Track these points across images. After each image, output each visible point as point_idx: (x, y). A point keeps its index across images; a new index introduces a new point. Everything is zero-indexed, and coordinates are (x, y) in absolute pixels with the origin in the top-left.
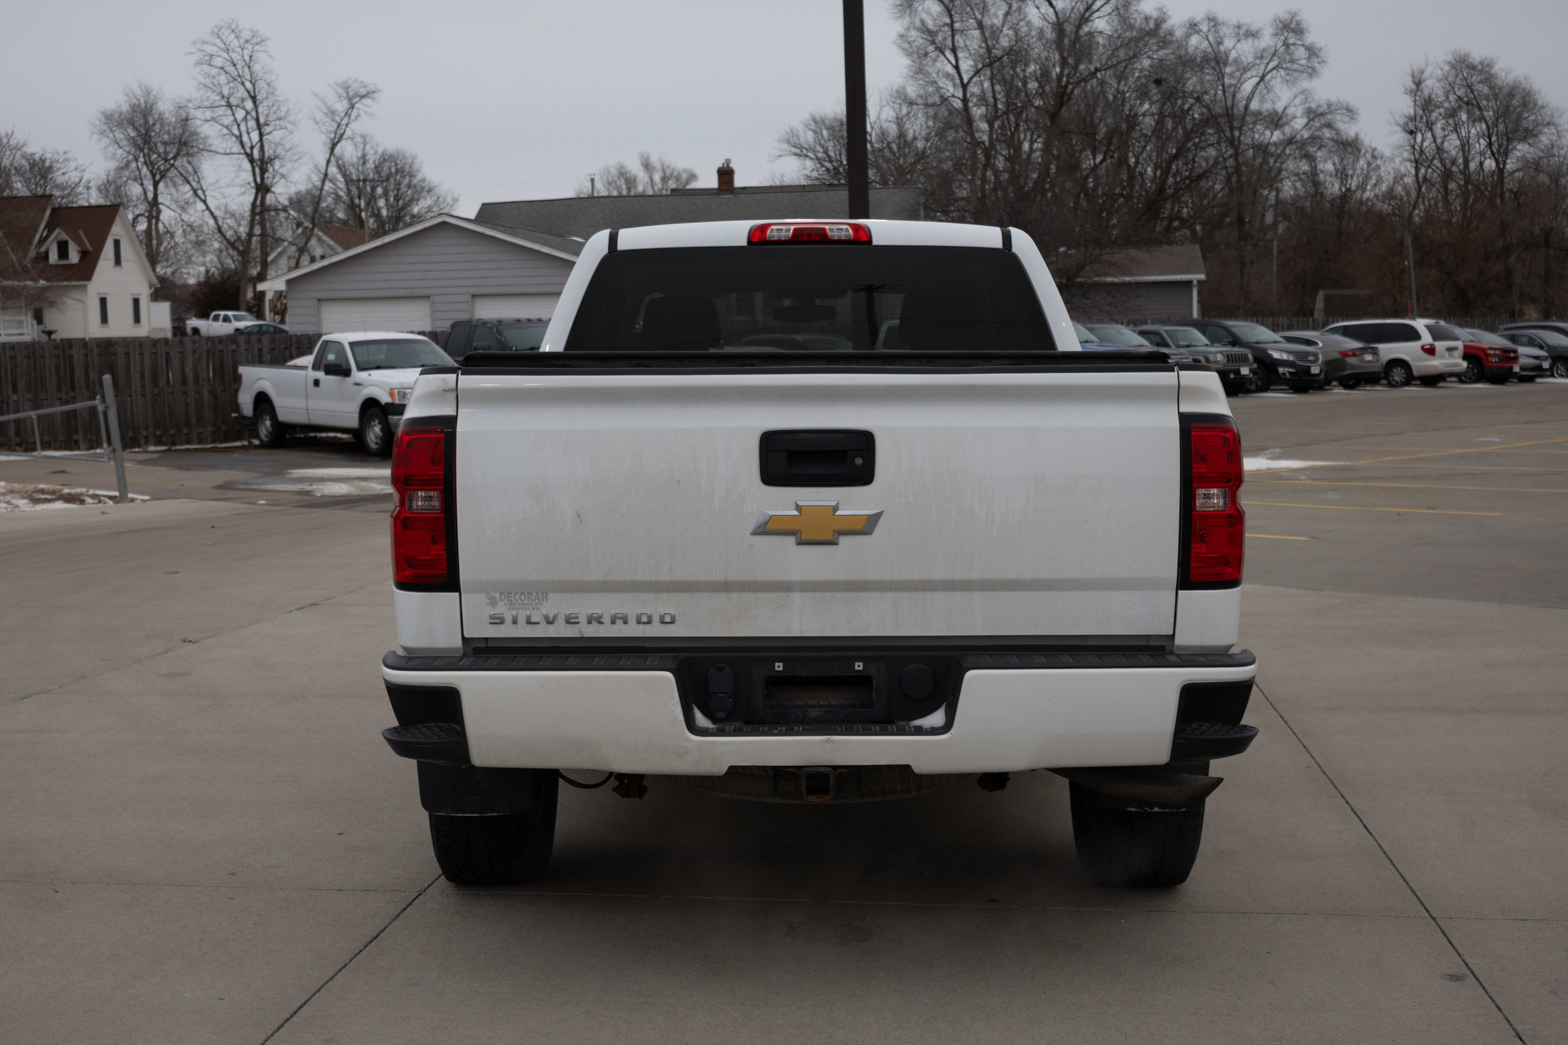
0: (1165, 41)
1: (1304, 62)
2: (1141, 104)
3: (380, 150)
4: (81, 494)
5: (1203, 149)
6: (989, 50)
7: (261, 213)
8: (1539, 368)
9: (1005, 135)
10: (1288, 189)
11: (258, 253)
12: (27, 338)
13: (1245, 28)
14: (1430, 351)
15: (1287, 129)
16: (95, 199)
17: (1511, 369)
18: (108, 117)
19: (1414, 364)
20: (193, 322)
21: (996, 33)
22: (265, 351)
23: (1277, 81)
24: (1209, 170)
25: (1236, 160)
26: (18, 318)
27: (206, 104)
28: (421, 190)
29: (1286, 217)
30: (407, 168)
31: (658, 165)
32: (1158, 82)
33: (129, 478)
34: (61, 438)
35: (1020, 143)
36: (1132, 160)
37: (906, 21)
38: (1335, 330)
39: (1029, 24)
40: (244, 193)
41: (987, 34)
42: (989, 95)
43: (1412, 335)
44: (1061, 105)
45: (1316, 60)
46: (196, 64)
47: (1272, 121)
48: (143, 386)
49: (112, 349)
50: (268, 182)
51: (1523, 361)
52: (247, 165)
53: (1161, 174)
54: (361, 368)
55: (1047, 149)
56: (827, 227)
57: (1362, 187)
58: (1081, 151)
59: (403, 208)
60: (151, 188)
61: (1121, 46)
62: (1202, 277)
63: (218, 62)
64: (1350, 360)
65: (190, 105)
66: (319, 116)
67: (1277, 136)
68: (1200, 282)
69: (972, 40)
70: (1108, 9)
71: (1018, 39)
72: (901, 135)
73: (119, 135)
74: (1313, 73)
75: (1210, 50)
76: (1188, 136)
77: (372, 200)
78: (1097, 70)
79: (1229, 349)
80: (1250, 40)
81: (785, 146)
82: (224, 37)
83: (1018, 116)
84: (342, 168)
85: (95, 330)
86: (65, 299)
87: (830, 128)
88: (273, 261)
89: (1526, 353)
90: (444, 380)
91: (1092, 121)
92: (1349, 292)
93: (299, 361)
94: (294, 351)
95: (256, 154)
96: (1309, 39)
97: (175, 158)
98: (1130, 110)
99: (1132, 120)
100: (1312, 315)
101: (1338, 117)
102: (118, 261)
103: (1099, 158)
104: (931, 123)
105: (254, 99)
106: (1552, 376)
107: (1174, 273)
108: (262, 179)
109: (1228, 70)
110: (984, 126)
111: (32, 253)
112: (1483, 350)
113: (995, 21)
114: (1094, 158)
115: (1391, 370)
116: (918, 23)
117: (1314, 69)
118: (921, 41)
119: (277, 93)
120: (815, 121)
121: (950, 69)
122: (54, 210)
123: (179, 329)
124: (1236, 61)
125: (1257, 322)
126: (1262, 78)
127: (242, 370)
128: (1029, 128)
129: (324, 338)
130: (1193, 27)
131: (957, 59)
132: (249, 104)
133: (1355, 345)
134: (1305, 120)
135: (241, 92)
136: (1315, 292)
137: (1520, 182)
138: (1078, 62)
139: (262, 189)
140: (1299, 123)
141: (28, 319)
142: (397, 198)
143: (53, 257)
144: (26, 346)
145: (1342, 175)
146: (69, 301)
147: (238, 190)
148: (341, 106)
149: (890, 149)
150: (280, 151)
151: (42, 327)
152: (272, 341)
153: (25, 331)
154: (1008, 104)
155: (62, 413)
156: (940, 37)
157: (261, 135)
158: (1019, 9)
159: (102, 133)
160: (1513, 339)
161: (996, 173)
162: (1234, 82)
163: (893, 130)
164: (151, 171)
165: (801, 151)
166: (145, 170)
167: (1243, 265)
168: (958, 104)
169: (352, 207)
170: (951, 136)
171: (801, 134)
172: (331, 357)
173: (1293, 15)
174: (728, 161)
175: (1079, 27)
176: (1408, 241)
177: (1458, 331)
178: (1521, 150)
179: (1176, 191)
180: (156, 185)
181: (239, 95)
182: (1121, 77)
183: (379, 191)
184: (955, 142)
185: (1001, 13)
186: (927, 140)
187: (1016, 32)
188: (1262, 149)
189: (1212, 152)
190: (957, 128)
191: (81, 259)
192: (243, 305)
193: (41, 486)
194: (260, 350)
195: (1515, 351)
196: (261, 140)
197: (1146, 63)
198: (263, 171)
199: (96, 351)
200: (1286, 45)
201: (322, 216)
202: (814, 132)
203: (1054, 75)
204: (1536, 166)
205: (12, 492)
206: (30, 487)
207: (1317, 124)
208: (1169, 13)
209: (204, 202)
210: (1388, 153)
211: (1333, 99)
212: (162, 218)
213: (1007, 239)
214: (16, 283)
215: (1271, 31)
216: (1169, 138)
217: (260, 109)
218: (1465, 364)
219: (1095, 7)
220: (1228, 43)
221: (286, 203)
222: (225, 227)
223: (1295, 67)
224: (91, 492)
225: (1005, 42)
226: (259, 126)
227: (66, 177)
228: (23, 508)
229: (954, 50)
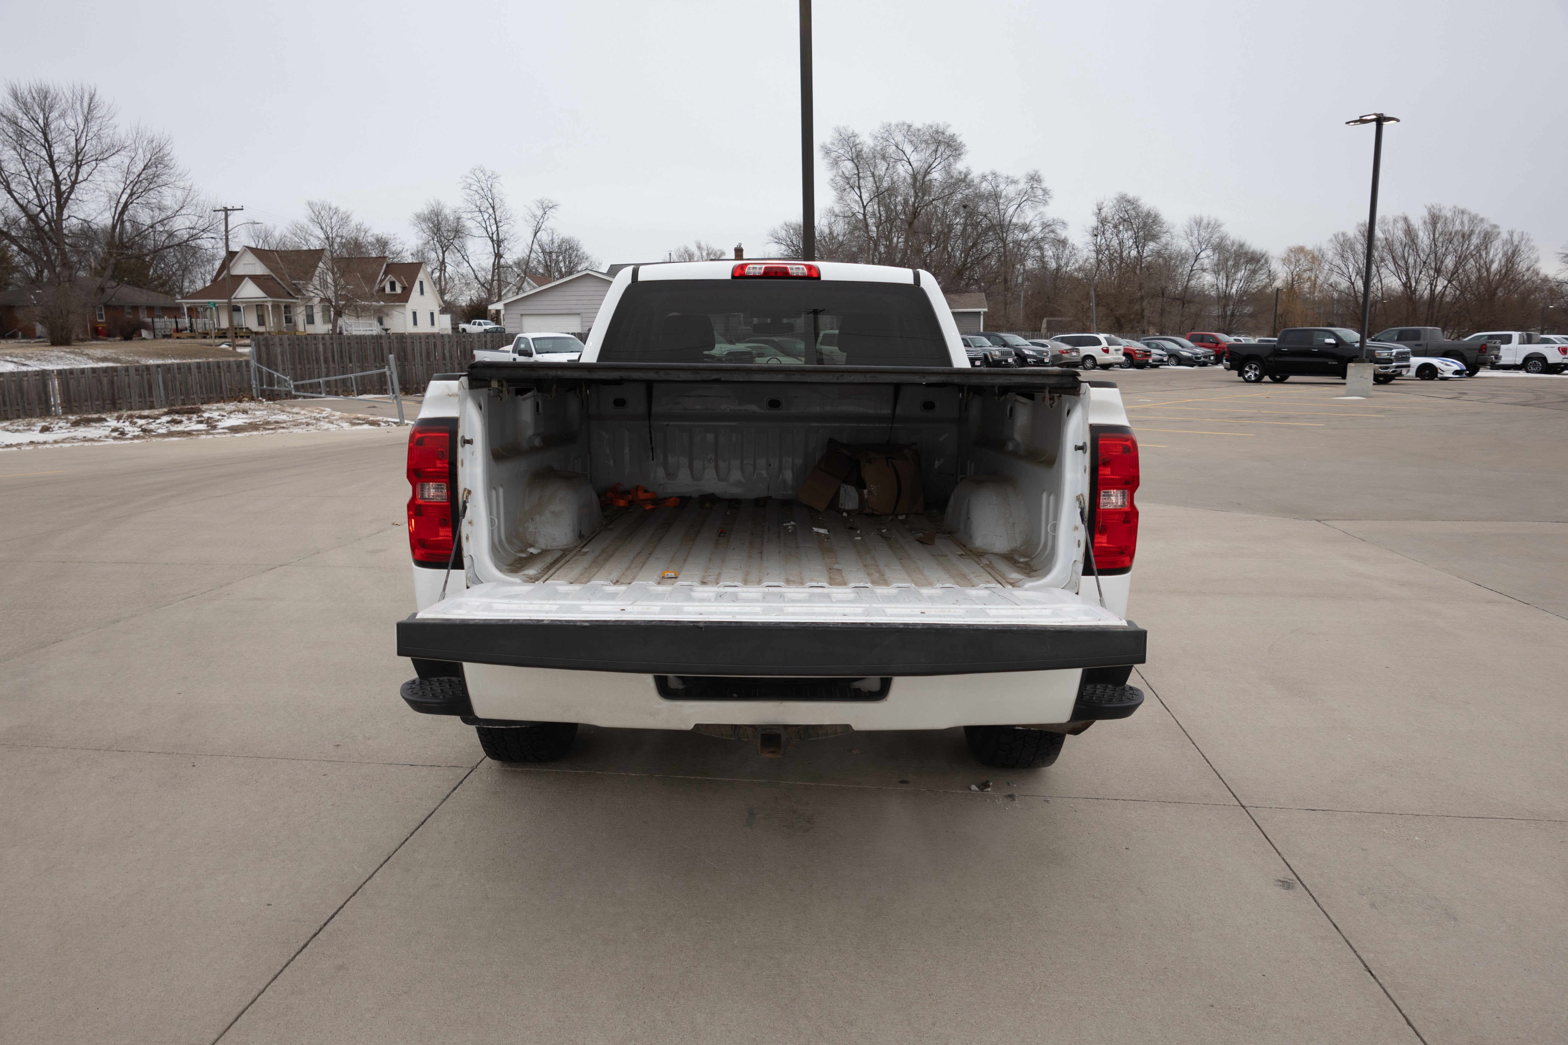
0: (969, 186)
1: (1041, 197)
2: (956, 219)
3: (561, 237)
4: (379, 421)
5: (986, 243)
6: (877, 188)
7: (498, 268)
8: (1162, 361)
9: (885, 234)
10: (1030, 264)
11: (496, 291)
12: (374, 333)
13: (1011, 178)
14: (1106, 351)
15: (1031, 233)
16: (409, 259)
17: (1148, 361)
18: (418, 217)
19: (1097, 358)
20: (462, 326)
21: (881, 179)
22: (488, 342)
23: (1026, 206)
24: (990, 254)
25: (1005, 249)
26: (370, 322)
27: (468, 210)
28: (583, 258)
29: (1028, 279)
30: (575, 247)
31: (705, 247)
32: (965, 207)
33: (405, 412)
34: (377, 388)
35: (892, 239)
36: (950, 249)
37: (835, 172)
38: (1057, 339)
39: (899, 174)
40: (489, 258)
41: (877, 179)
42: (877, 212)
43: (1097, 342)
44: (915, 218)
45: (1047, 196)
46: (463, 189)
47: (1023, 229)
48: (422, 360)
49: (404, 340)
50: (501, 252)
51: (1154, 357)
52: (490, 243)
53: (965, 256)
54: (538, 353)
55: (906, 241)
56: (789, 266)
57: (1067, 265)
58: (924, 243)
59: (573, 268)
60: (441, 254)
61: (947, 187)
62: (986, 310)
63: (474, 188)
64: (1065, 355)
65: (460, 211)
66: (528, 218)
67: (1025, 237)
68: (985, 312)
69: (868, 184)
70: (940, 167)
71: (893, 183)
72: (831, 233)
73: (424, 226)
74: (1045, 203)
75: (992, 190)
76: (979, 236)
77: (557, 262)
78: (934, 200)
79: (1002, 348)
80: (1013, 184)
81: (771, 238)
82: (477, 175)
83: (891, 225)
84: (541, 246)
85: (410, 329)
86: (393, 312)
87: (794, 229)
88: (505, 294)
89: (1156, 353)
90: (447, 386)
91: (930, 228)
92: (1060, 319)
93: (506, 348)
94: (504, 342)
95: (495, 238)
96: (1044, 185)
97: (453, 239)
98: (950, 222)
99: (950, 227)
100: (1040, 331)
101: (1058, 227)
102: (422, 293)
103: (933, 247)
104: (846, 227)
105: (493, 208)
106: (1168, 365)
107: (971, 308)
108: (498, 250)
109: (1001, 201)
110: (874, 229)
111: (376, 288)
112: (1134, 351)
113: (881, 173)
114: (930, 247)
115: (1085, 361)
116: (841, 173)
117: (1046, 201)
118: (842, 183)
119: (505, 205)
120: (786, 225)
121: (858, 199)
122: (388, 265)
123: (455, 328)
124: (1005, 196)
125: (1016, 334)
126: (1019, 206)
127: (475, 352)
128: (897, 231)
129: (519, 335)
130: (984, 178)
131: (861, 193)
132: (491, 211)
133: (1068, 347)
134: (1041, 228)
135: (487, 204)
136: (1043, 319)
137: (1150, 262)
138: (924, 195)
139: (498, 256)
140: (1037, 230)
141: (375, 322)
142: (570, 263)
143: (388, 290)
144: (372, 337)
145: (1058, 258)
146: (395, 313)
147: (485, 256)
148: (539, 213)
149: (825, 240)
150: (507, 236)
151: (382, 327)
152: (492, 337)
153: (373, 329)
154: (887, 217)
155: (377, 374)
156: (852, 181)
157: (497, 227)
158: (894, 166)
159: (415, 225)
160: (1148, 345)
161: (880, 253)
162: (1004, 207)
163: (826, 231)
164: (441, 246)
165: (779, 241)
166: (438, 245)
167: (1006, 304)
168: (861, 217)
169: (546, 267)
170: (857, 233)
171: (779, 232)
172: (522, 346)
173: (1037, 172)
174: (740, 244)
175: (924, 177)
176: (1092, 293)
177: (1120, 340)
178: (1151, 245)
179: (972, 264)
180: (444, 253)
181: (485, 206)
182: (946, 204)
183: (561, 258)
184: (859, 237)
185: (884, 169)
186: (844, 236)
187: (892, 179)
188: (1018, 243)
189: (991, 245)
190: (860, 229)
191: (402, 291)
192: (489, 317)
193: (359, 415)
194: (486, 341)
195: (1150, 352)
196: (497, 230)
197: (960, 196)
198: (499, 246)
199: (395, 341)
200: (1032, 188)
201: (531, 271)
202: (786, 231)
203: (911, 203)
204: (1159, 254)
205: (342, 418)
206: (353, 416)
207: (1047, 231)
208: (972, 170)
209: (468, 262)
210: (1080, 247)
211: (1056, 217)
212: (447, 270)
213: (917, 277)
214: (367, 303)
215: (1025, 180)
216: (969, 237)
217: (497, 214)
218: (1124, 358)
219: (933, 166)
220: (1002, 187)
221: (511, 263)
222: (479, 275)
223: (1036, 200)
224: (385, 419)
225: (885, 184)
226: (496, 223)
227: (395, 248)
228: (345, 428)
229: (859, 188)
